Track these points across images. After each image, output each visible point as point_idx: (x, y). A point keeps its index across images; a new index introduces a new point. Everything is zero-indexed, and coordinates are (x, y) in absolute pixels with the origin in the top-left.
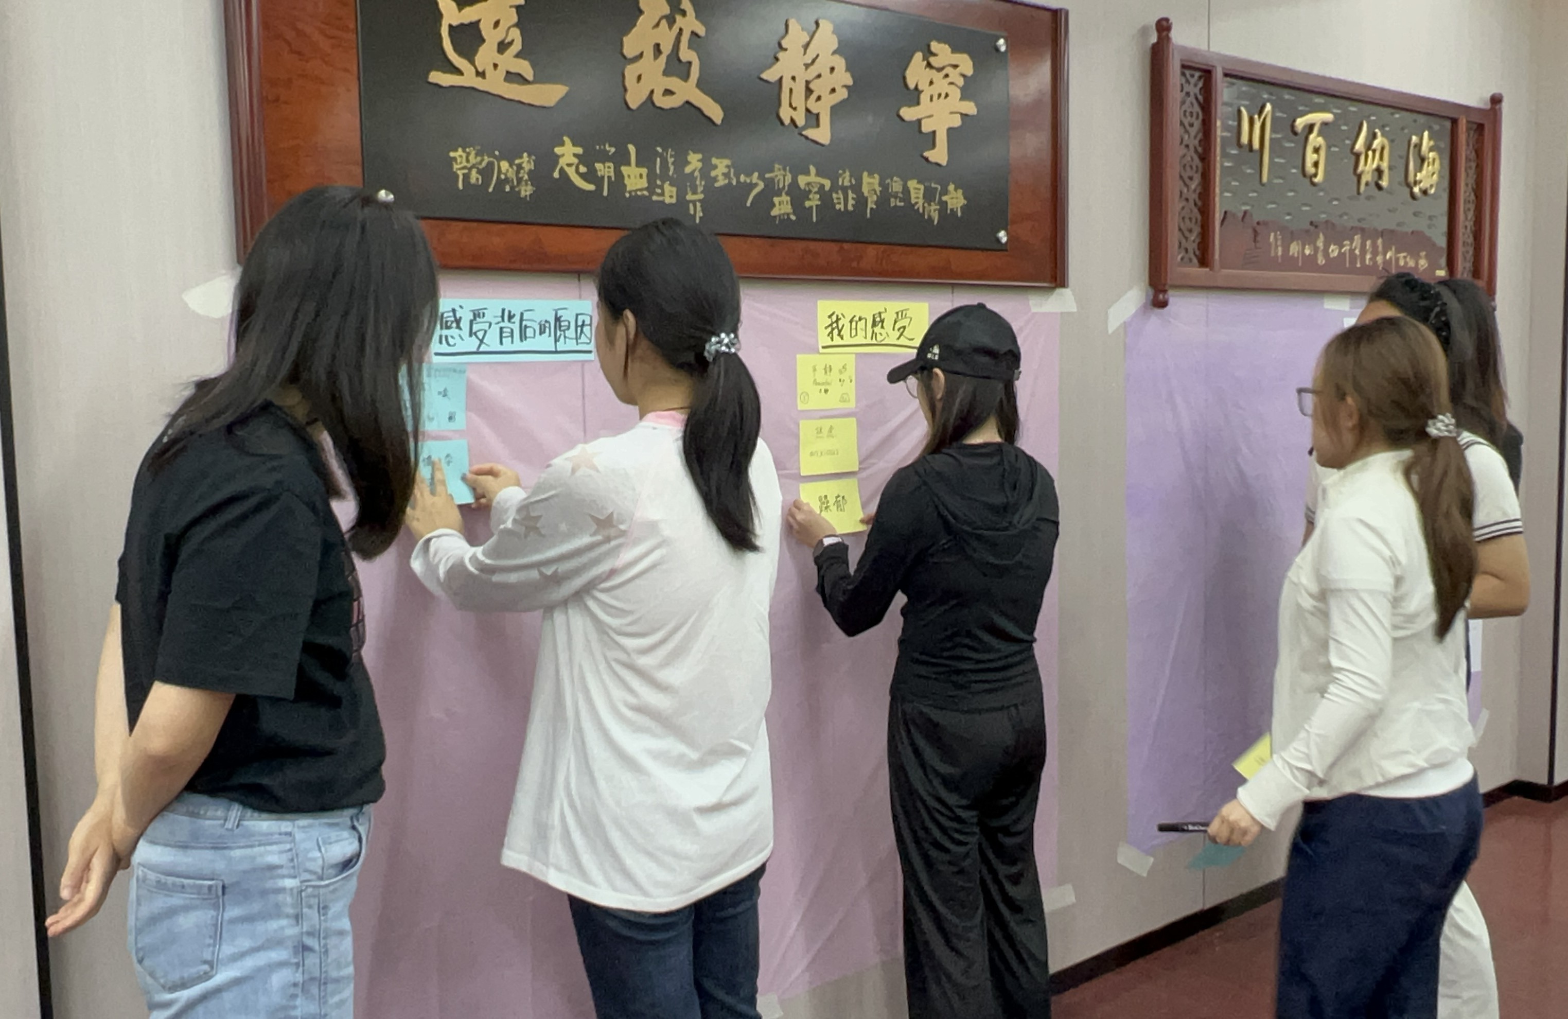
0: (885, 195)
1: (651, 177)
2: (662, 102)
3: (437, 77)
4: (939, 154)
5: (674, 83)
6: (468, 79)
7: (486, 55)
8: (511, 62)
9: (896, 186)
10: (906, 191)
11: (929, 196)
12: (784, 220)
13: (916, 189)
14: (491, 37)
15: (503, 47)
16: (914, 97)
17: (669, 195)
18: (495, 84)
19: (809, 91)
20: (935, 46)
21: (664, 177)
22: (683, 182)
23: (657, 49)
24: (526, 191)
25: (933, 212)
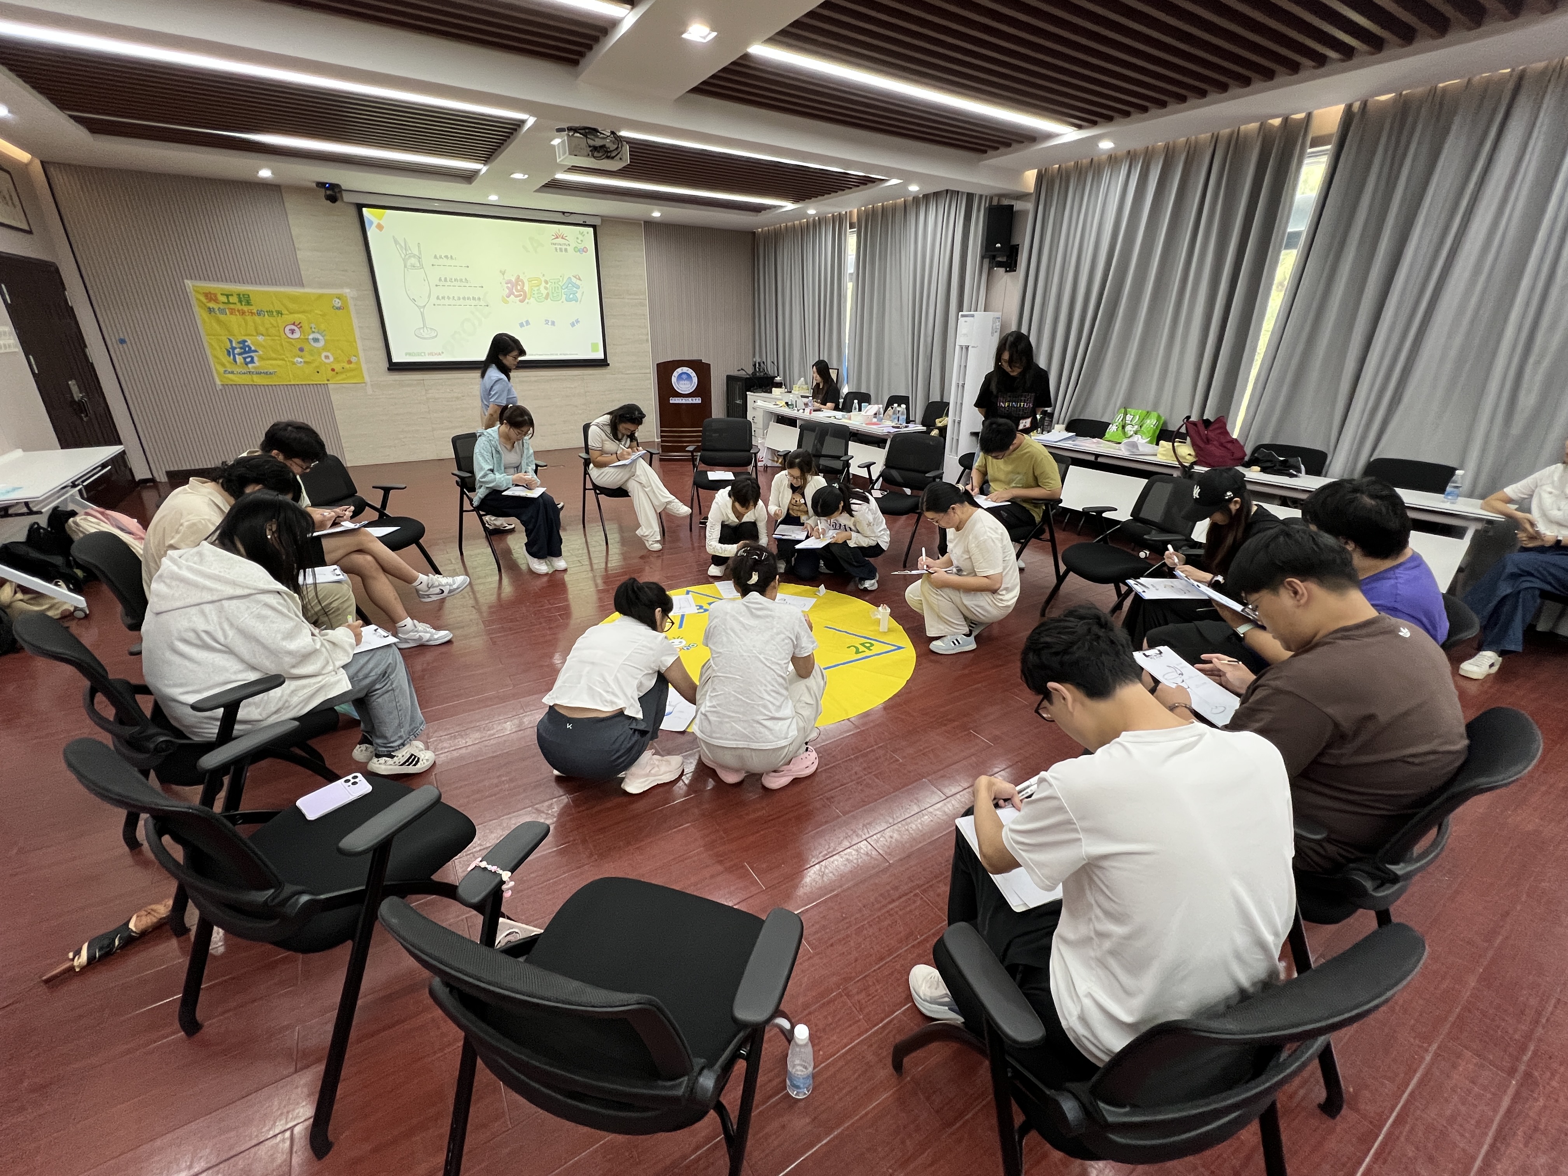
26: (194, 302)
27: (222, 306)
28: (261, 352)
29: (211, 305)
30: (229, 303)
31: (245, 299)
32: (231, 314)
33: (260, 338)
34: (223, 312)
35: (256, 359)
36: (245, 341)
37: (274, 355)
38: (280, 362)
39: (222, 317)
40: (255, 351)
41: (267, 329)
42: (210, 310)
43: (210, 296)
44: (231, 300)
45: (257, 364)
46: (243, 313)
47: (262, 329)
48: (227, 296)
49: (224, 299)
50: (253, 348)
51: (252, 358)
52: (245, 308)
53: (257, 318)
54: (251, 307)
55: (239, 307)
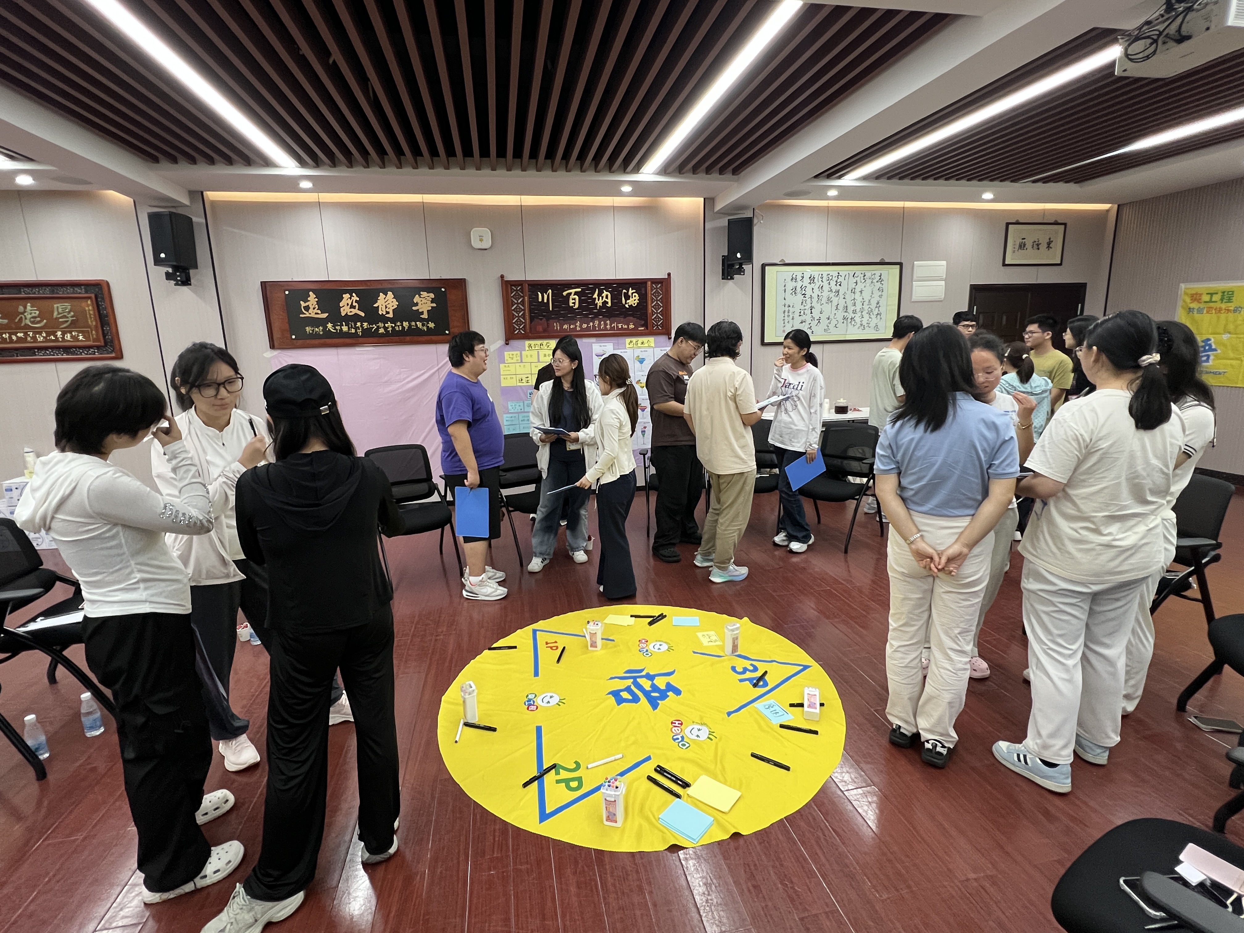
0: (410, 326)
1: (349, 328)
2: (349, 314)
3: (301, 316)
4: (425, 316)
5: (352, 310)
6: (308, 315)
7: (311, 311)
8: (316, 311)
9: (413, 323)
10: (416, 325)
11: (423, 325)
12: (382, 334)
13: (419, 324)
14: (311, 307)
15: (314, 309)
16: (417, 304)
17: (353, 331)
18: (313, 315)
19: (386, 307)
20: (422, 293)
21: (352, 327)
22: (356, 328)
23: (348, 304)
24: (321, 333)
25: (425, 328)
26: (1180, 303)
27: (1202, 306)
28: (1219, 351)
29: (1194, 305)
30: (1211, 301)
31: (1228, 296)
32: (1208, 312)
33: (1225, 337)
34: (1200, 311)
35: (1212, 358)
36: (1209, 340)
37: (1232, 355)
38: (1234, 362)
39: (1196, 316)
40: (1215, 350)
41: (1236, 327)
42: (1190, 310)
43: (1195, 297)
44: (1215, 298)
45: (1211, 363)
46: (1220, 309)
47: (1231, 327)
48: (1211, 294)
49: (1206, 298)
50: (1214, 347)
51: (1208, 356)
52: (1223, 306)
53: (1231, 315)
54: (1230, 304)
55: (1219, 305)
